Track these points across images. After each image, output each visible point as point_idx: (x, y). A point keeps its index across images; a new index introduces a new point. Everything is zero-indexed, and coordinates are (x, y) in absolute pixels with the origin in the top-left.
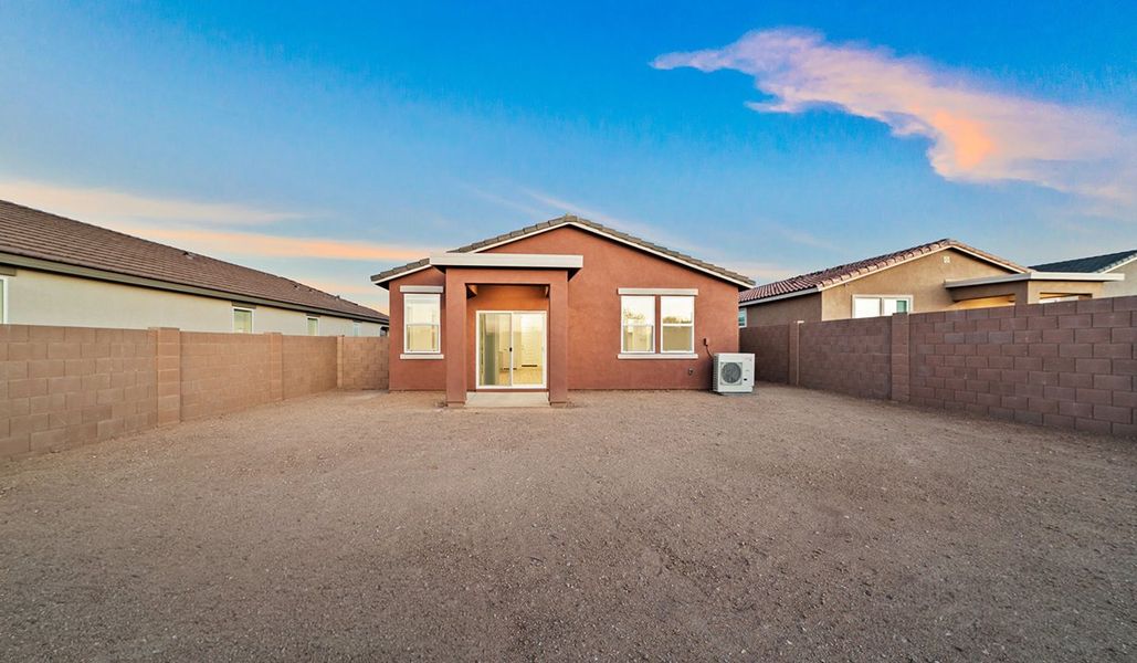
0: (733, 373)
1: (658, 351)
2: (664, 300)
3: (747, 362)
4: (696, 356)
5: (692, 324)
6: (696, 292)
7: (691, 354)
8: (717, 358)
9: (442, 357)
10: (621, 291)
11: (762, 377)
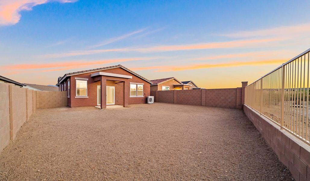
0: (151, 100)
1: (137, 96)
2: (138, 85)
3: (153, 97)
4: (143, 97)
5: (143, 90)
6: (143, 84)
7: (143, 96)
8: (148, 97)
9: (88, 97)
10: (130, 83)
11: (155, 101)
